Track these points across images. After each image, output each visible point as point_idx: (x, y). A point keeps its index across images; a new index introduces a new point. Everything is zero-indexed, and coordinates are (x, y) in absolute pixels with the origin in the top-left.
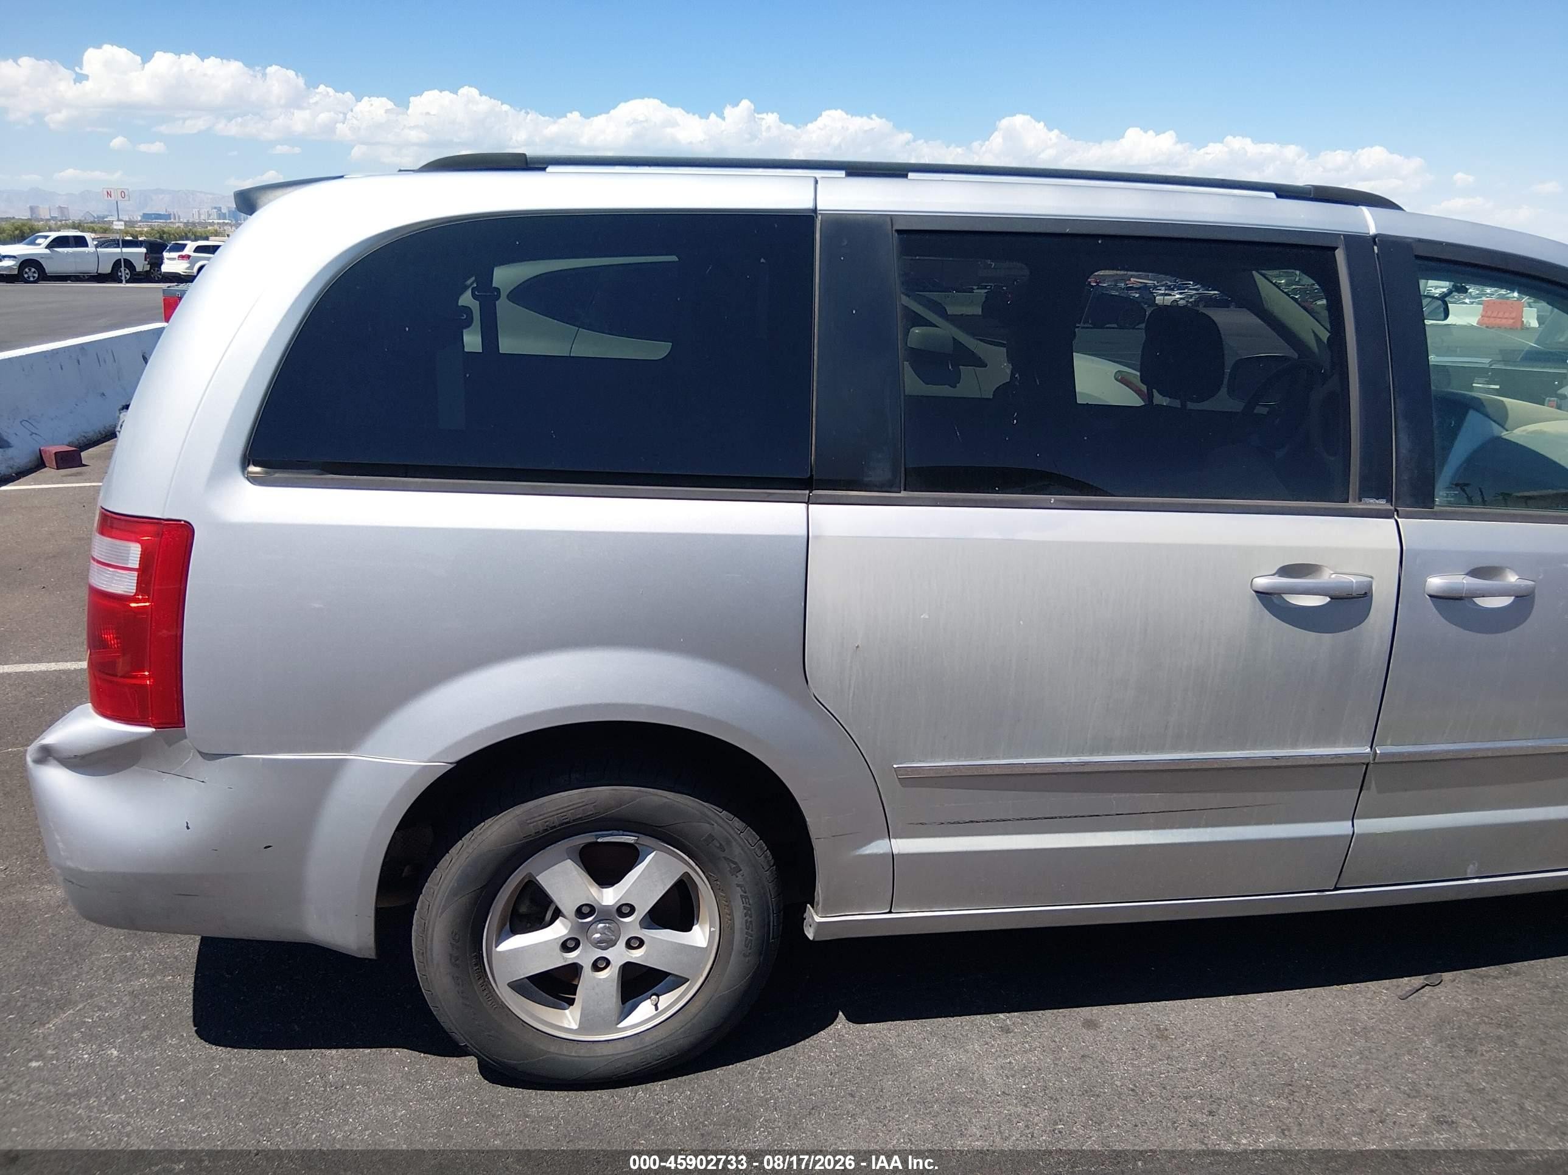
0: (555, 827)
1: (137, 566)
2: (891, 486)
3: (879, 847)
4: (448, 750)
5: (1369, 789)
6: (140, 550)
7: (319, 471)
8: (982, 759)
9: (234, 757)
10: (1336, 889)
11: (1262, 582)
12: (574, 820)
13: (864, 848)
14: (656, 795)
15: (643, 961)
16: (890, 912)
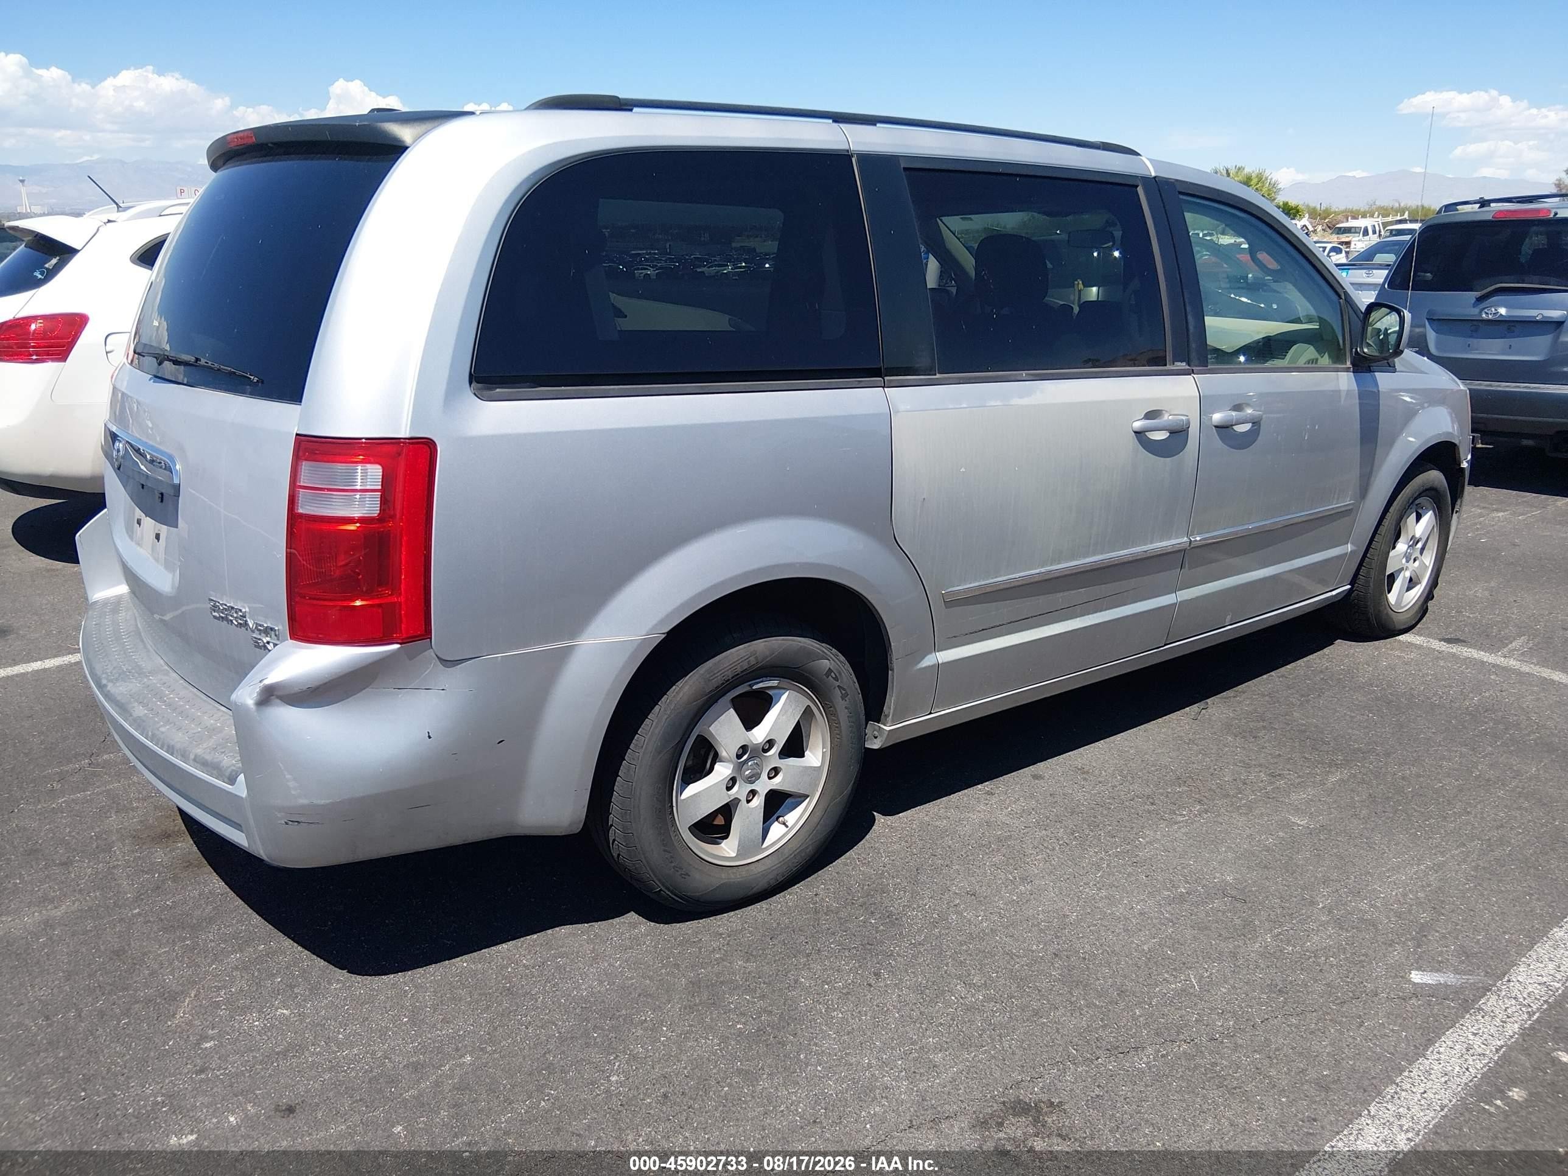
0: (729, 680)
1: (380, 487)
2: (931, 371)
3: (929, 661)
4: (662, 622)
5: (1185, 567)
6: (381, 471)
7: (532, 384)
8: (992, 578)
9: (473, 660)
10: (1165, 645)
11: (1138, 425)
12: (742, 672)
13: (922, 662)
14: (794, 641)
15: (781, 786)
16: (931, 713)
